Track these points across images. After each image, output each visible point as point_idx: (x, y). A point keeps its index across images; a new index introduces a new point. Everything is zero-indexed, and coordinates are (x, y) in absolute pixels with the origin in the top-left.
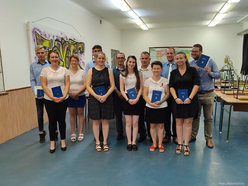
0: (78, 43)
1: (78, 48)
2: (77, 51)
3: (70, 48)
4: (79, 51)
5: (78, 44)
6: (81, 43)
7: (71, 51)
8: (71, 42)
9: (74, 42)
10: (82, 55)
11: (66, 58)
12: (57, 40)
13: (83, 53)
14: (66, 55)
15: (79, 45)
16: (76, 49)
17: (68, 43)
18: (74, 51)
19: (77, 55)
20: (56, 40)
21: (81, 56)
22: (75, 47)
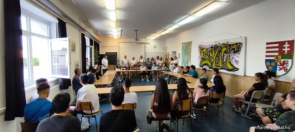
0: (231, 45)
1: (231, 49)
3: (222, 50)
4: (233, 51)
6: (237, 43)
8: (223, 46)
9: (226, 45)
10: (237, 54)
11: (216, 57)
12: (212, 47)
13: (239, 53)
14: (217, 55)
16: (229, 50)
17: (220, 47)
18: (225, 52)
19: (229, 54)
20: (210, 48)
21: (234, 55)
22: (227, 49)
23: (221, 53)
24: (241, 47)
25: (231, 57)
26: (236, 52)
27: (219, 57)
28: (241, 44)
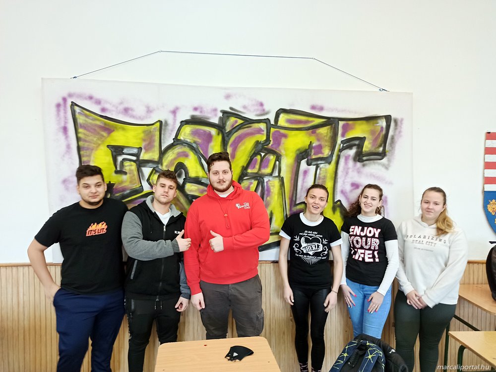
1: (340, 139)
2: (326, 152)
3: (278, 143)
4: (352, 152)
5: (345, 125)
6: (371, 119)
7: (283, 152)
9: (311, 119)
13: (385, 160)
14: (245, 169)
15: (346, 129)
17: (269, 126)
18: (303, 154)
19: (330, 168)
20: (185, 122)
21: (359, 172)
22: (313, 139)
23: (278, 158)
24: (396, 138)
25: (344, 183)
26: (372, 157)
27: (266, 179)
28: (392, 124)
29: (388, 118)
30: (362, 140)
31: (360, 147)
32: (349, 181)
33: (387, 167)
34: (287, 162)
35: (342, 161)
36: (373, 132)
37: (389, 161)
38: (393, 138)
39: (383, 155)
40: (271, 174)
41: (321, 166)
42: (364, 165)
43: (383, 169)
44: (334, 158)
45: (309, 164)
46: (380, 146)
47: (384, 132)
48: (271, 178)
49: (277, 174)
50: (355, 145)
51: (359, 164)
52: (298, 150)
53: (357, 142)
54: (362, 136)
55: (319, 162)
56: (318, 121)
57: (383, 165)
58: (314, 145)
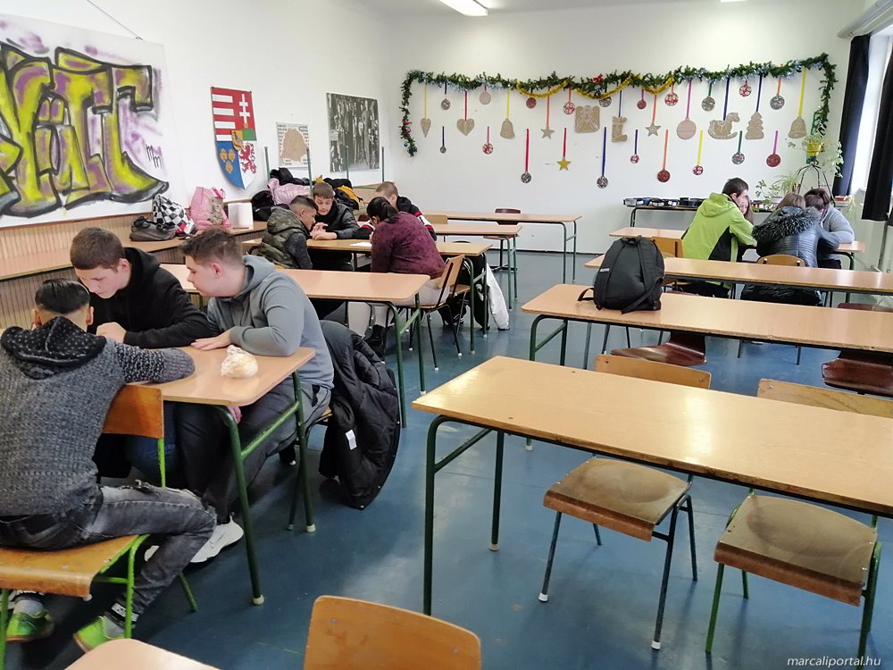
0: (114, 70)
1: (116, 87)
2: (107, 100)
3: (63, 88)
4: (127, 101)
5: (117, 72)
6: (137, 68)
7: (69, 98)
8: (68, 62)
9: (88, 62)
10: (146, 119)
11: (34, 129)
13: (153, 112)
14: (36, 116)
15: (120, 77)
16: (106, 91)
17: (51, 66)
18: (88, 102)
19: (112, 116)
21: (136, 123)
22: (93, 85)
23: (66, 105)
24: (158, 89)
25: (126, 133)
26: (144, 107)
27: (58, 129)
28: (153, 75)
29: (149, 68)
30: (133, 89)
31: (133, 96)
32: (129, 131)
33: (156, 118)
34: (75, 108)
35: (121, 110)
36: (140, 82)
37: (157, 112)
38: (156, 89)
39: (151, 105)
40: (62, 123)
41: (105, 114)
42: (139, 116)
43: (153, 121)
44: (114, 107)
45: (95, 112)
46: (148, 97)
47: (148, 83)
48: (63, 128)
49: (68, 123)
50: (128, 94)
51: (134, 114)
52: (83, 96)
53: (129, 91)
54: (132, 85)
55: (103, 111)
56: (94, 66)
57: (153, 116)
58: (95, 92)
